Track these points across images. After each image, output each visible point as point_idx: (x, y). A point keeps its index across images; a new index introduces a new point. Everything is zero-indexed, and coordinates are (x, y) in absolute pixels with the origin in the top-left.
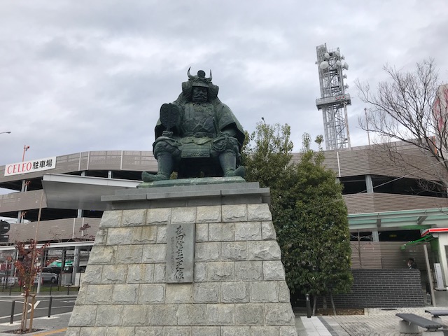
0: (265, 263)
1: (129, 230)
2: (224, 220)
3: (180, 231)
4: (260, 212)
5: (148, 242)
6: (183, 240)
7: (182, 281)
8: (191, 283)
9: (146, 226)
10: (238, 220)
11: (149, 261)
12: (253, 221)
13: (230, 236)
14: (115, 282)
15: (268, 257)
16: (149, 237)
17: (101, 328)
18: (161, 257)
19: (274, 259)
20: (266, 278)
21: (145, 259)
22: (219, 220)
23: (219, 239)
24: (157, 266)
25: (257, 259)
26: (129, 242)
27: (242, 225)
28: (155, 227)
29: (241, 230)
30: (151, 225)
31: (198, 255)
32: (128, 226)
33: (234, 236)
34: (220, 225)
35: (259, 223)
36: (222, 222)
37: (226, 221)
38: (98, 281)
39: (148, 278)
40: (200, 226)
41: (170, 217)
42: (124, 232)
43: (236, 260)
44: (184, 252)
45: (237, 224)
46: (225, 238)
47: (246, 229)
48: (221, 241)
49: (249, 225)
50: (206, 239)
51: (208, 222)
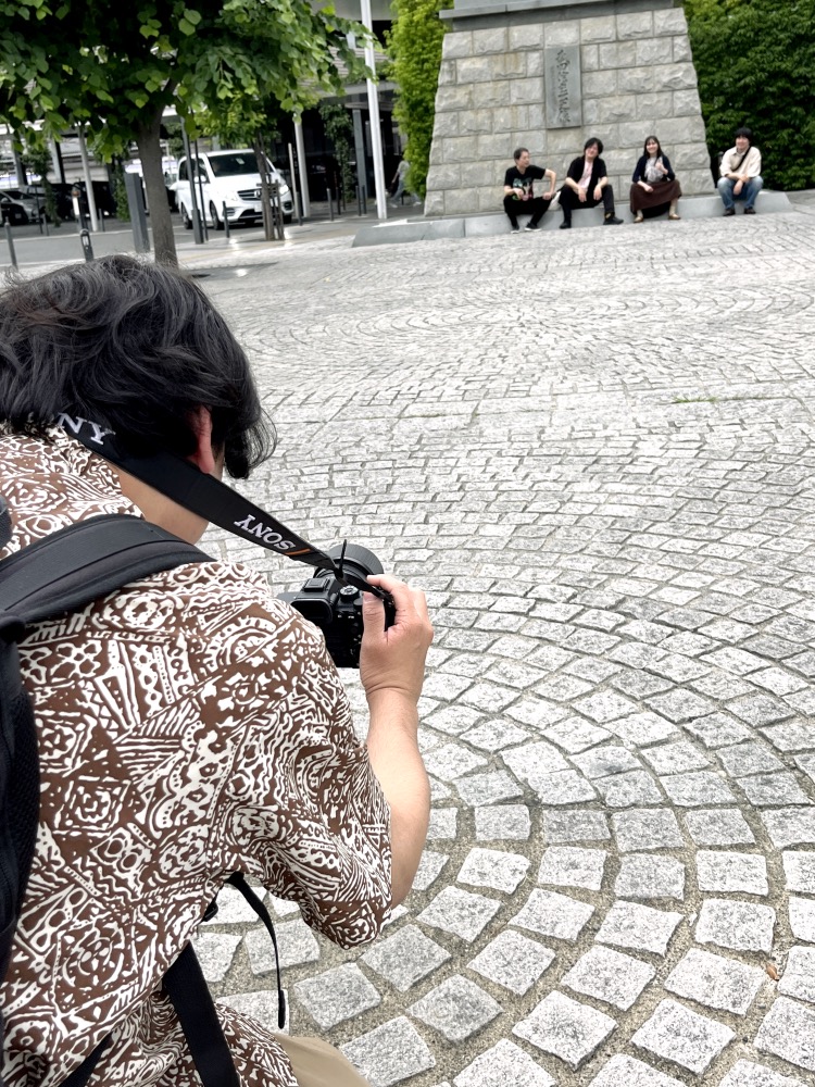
0: (678, 94)
1: (485, 60)
2: (621, 38)
3: (562, 57)
4: (672, 22)
5: (516, 76)
6: (567, 70)
7: (568, 124)
8: (579, 127)
9: (508, 53)
10: (640, 36)
11: (520, 102)
12: (661, 36)
13: (629, 59)
14: (477, 133)
15: (681, 85)
16: (517, 68)
17: (469, 191)
18: (537, 94)
19: (689, 88)
20: (677, 112)
21: (514, 100)
22: (614, 38)
23: (614, 66)
24: (532, 108)
25: (666, 89)
26: (489, 78)
27: (646, 43)
28: (523, 54)
29: (645, 50)
30: (516, 51)
31: (587, 90)
32: (483, 55)
33: (634, 60)
34: (614, 46)
35: (669, 39)
36: (618, 41)
37: (623, 39)
38: (454, 133)
39: (522, 124)
40: (586, 49)
41: (543, 38)
42: (479, 64)
43: (638, 93)
44: (569, 87)
45: (640, 43)
46: (622, 63)
47: (652, 48)
48: (617, 69)
49: (655, 42)
50: (596, 67)
51: (598, 41)
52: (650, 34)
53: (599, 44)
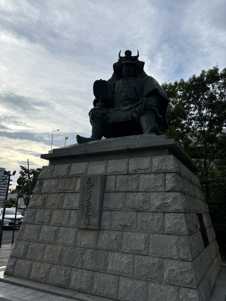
0: (167, 216)
2: (130, 172)
3: (89, 181)
4: (164, 164)
5: (68, 191)
6: (92, 190)
8: (98, 230)
9: (68, 177)
10: (143, 171)
12: (156, 173)
13: (134, 187)
15: (171, 209)
19: (177, 212)
21: (65, 206)
22: (126, 172)
23: (124, 189)
24: (73, 212)
25: (160, 211)
26: (55, 191)
27: (146, 176)
28: (75, 179)
29: (147, 181)
30: (72, 177)
31: (105, 205)
32: (56, 178)
33: (138, 187)
34: (126, 177)
35: (162, 175)
36: (128, 174)
37: (132, 173)
39: (65, 222)
40: (109, 178)
41: (87, 170)
43: (138, 211)
44: (92, 201)
45: (142, 176)
46: (129, 189)
47: (150, 180)
48: (126, 192)
49: (152, 176)
50: (113, 189)
51: (116, 173)
52: (148, 171)
53: (116, 175)
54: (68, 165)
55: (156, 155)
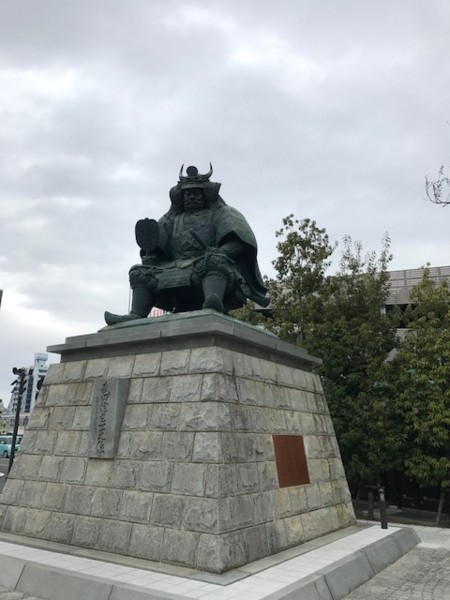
0: (199, 436)
1: (66, 387)
2: (162, 373)
3: (105, 386)
4: (204, 360)
5: (81, 403)
6: (108, 401)
7: (102, 455)
8: (113, 459)
9: (82, 382)
10: (176, 372)
11: (78, 428)
12: (194, 373)
13: (164, 396)
14: (44, 452)
15: (202, 427)
16: (83, 396)
17: (23, 509)
18: (88, 423)
19: (210, 430)
20: (195, 458)
21: (74, 425)
22: (156, 373)
23: (151, 400)
24: (84, 434)
25: (189, 429)
26: (64, 403)
27: (180, 380)
28: (90, 384)
29: (180, 386)
30: (87, 381)
31: (126, 422)
32: (66, 383)
33: (168, 396)
34: (156, 380)
35: (200, 376)
36: (159, 376)
37: (164, 374)
38: (30, 451)
39: (73, 450)
40: (134, 382)
41: (107, 370)
42: (63, 389)
43: (165, 430)
44: (106, 417)
45: (175, 378)
46: (158, 399)
47: (184, 384)
48: (153, 403)
49: (189, 379)
50: (137, 400)
51: (144, 376)
52: (186, 371)
53: (144, 378)
54: (82, 362)
55: (195, 347)
